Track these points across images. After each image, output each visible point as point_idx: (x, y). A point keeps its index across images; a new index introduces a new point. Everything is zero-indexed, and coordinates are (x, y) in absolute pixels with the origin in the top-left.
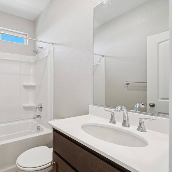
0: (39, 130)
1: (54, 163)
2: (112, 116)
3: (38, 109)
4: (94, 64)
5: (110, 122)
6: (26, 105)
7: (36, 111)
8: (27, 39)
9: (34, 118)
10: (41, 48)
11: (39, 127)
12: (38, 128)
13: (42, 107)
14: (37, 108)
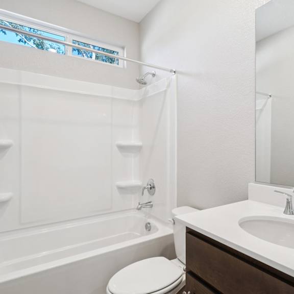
0: (149, 230)
1: (189, 293)
2: (288, 203)
3: (146, 191)
4: (257, 108)
5: (285, 212)
6: (123, 183)
7: (143, 194)
8: (124, 60)
9: (139, 209)
10: (154, 75)
11: (149, 223)
12: (148, 227)
13: (154, 187)
14: (145, 188)
